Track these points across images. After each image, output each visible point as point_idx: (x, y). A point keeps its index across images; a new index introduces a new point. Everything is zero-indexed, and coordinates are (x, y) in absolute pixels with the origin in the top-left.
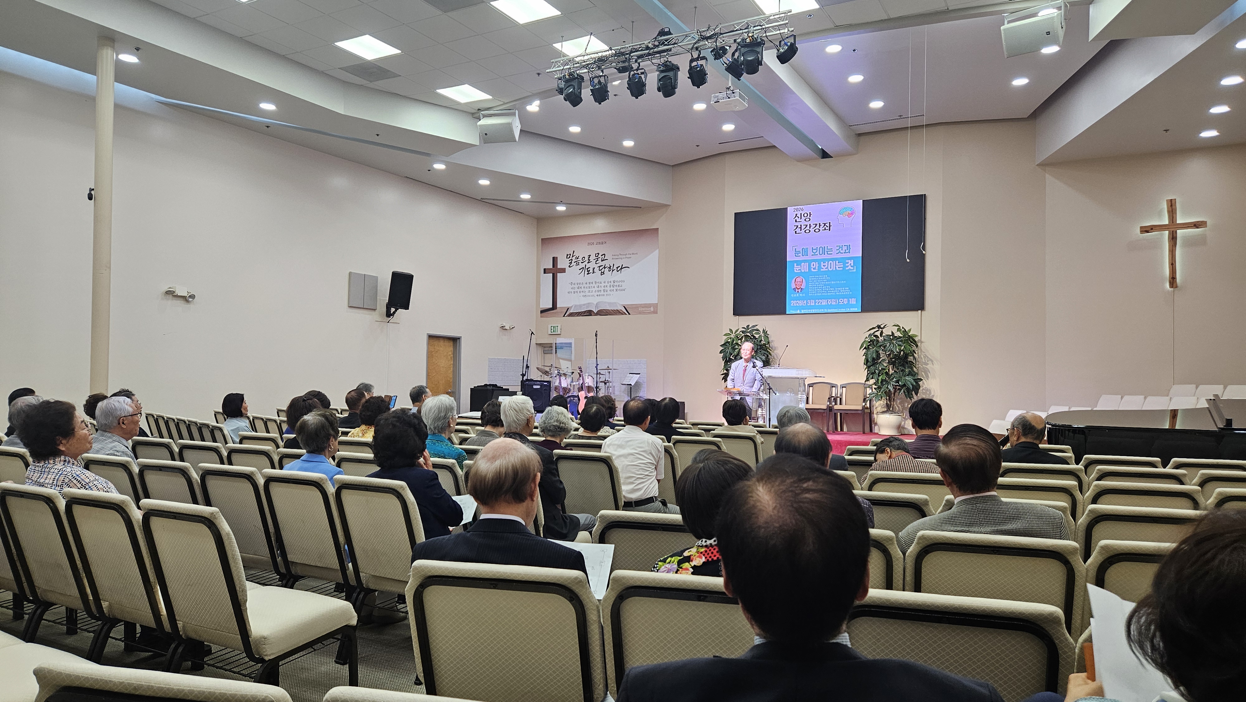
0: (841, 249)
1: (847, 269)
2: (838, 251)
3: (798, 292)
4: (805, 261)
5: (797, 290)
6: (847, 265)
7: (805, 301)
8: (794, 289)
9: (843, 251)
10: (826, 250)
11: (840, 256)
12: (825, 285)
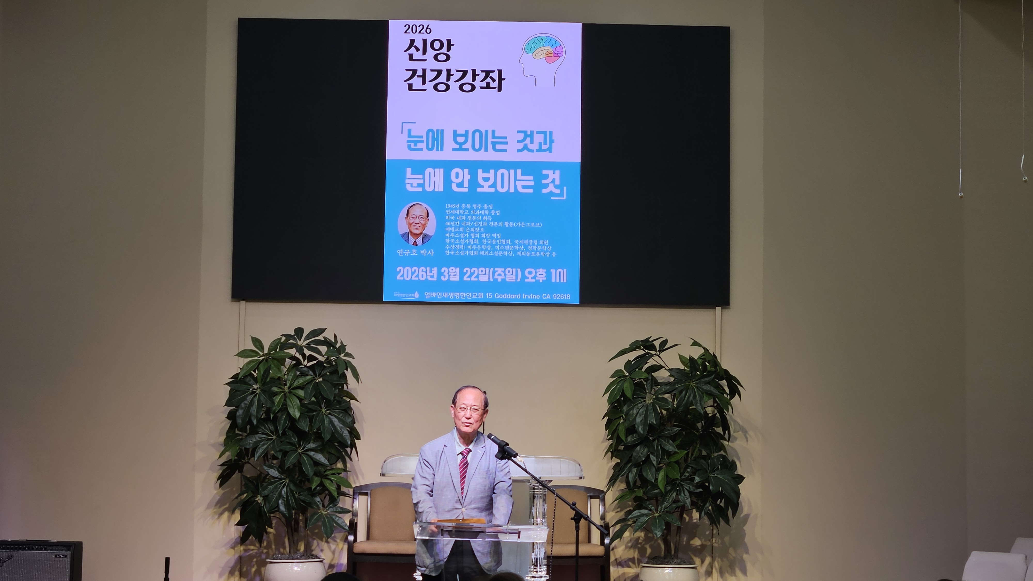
0: (528, 139)
1: (544, 191)
2: (521, 146)
3: (415, 244)
4: (435, 164)
5: (412, 240)
6: (544, 182)
7: (435, 270)
8: (405, 237)
9: (535, 146)
10: (490, 140)
11: (526, 157)
12: (489, 229)
